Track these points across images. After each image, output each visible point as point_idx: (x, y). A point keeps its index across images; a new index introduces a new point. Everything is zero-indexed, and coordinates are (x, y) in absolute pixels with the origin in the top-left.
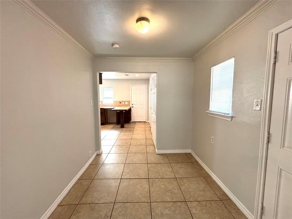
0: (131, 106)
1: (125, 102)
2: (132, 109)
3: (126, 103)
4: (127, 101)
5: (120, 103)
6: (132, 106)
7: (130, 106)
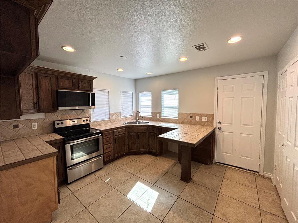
0: (215, 126)
1: (201, 116)
2: (217, 132)
3: (205, 119)
4: (206, 115)
5: (191, 117)
6: (219, 125)
7: (212, 126)
